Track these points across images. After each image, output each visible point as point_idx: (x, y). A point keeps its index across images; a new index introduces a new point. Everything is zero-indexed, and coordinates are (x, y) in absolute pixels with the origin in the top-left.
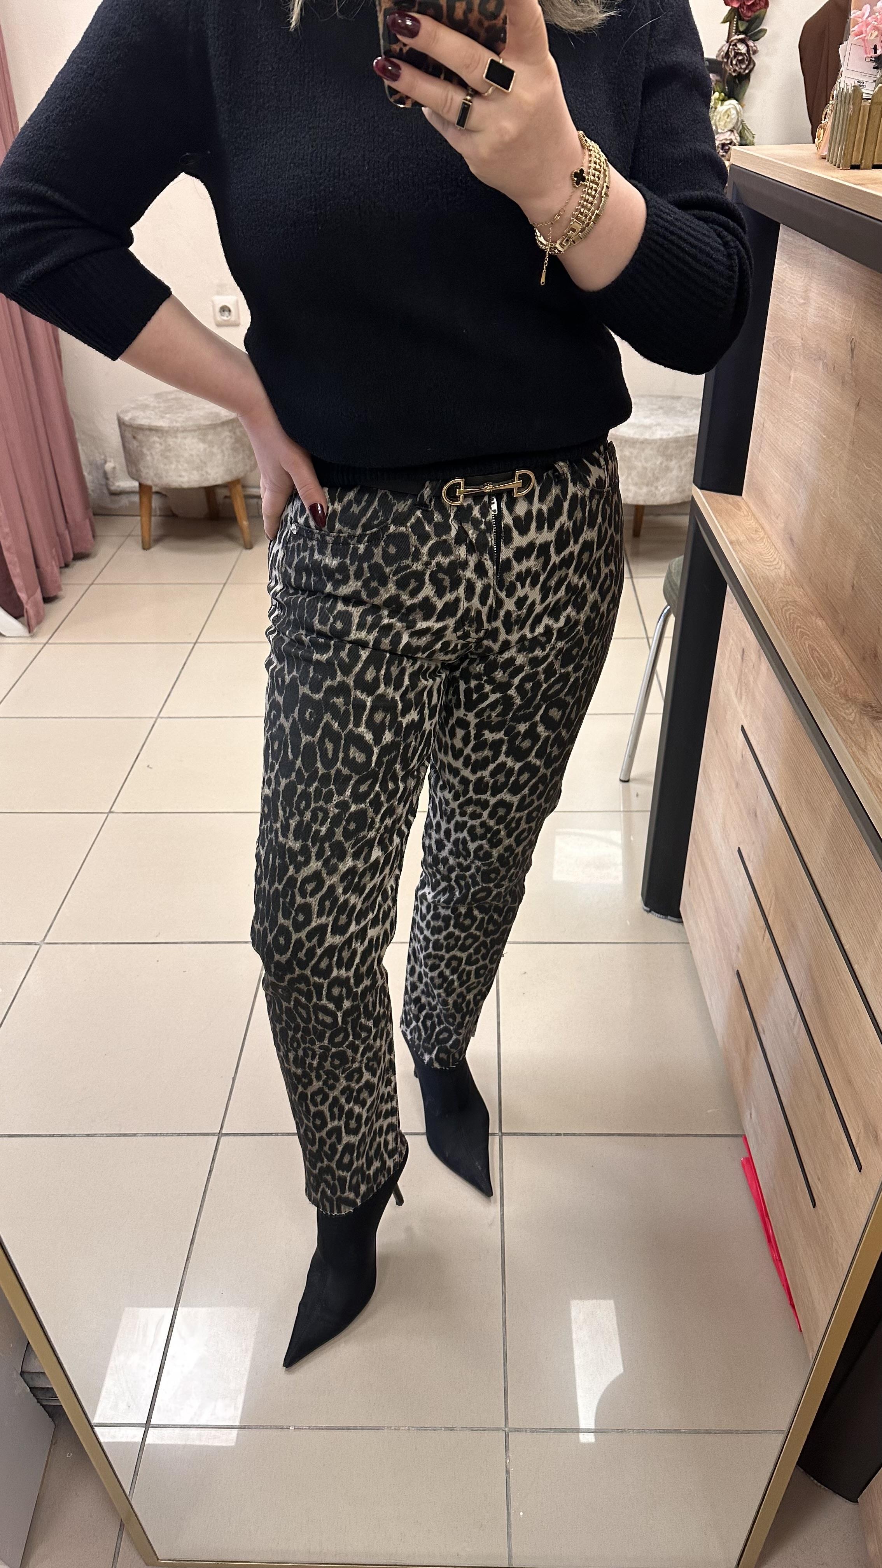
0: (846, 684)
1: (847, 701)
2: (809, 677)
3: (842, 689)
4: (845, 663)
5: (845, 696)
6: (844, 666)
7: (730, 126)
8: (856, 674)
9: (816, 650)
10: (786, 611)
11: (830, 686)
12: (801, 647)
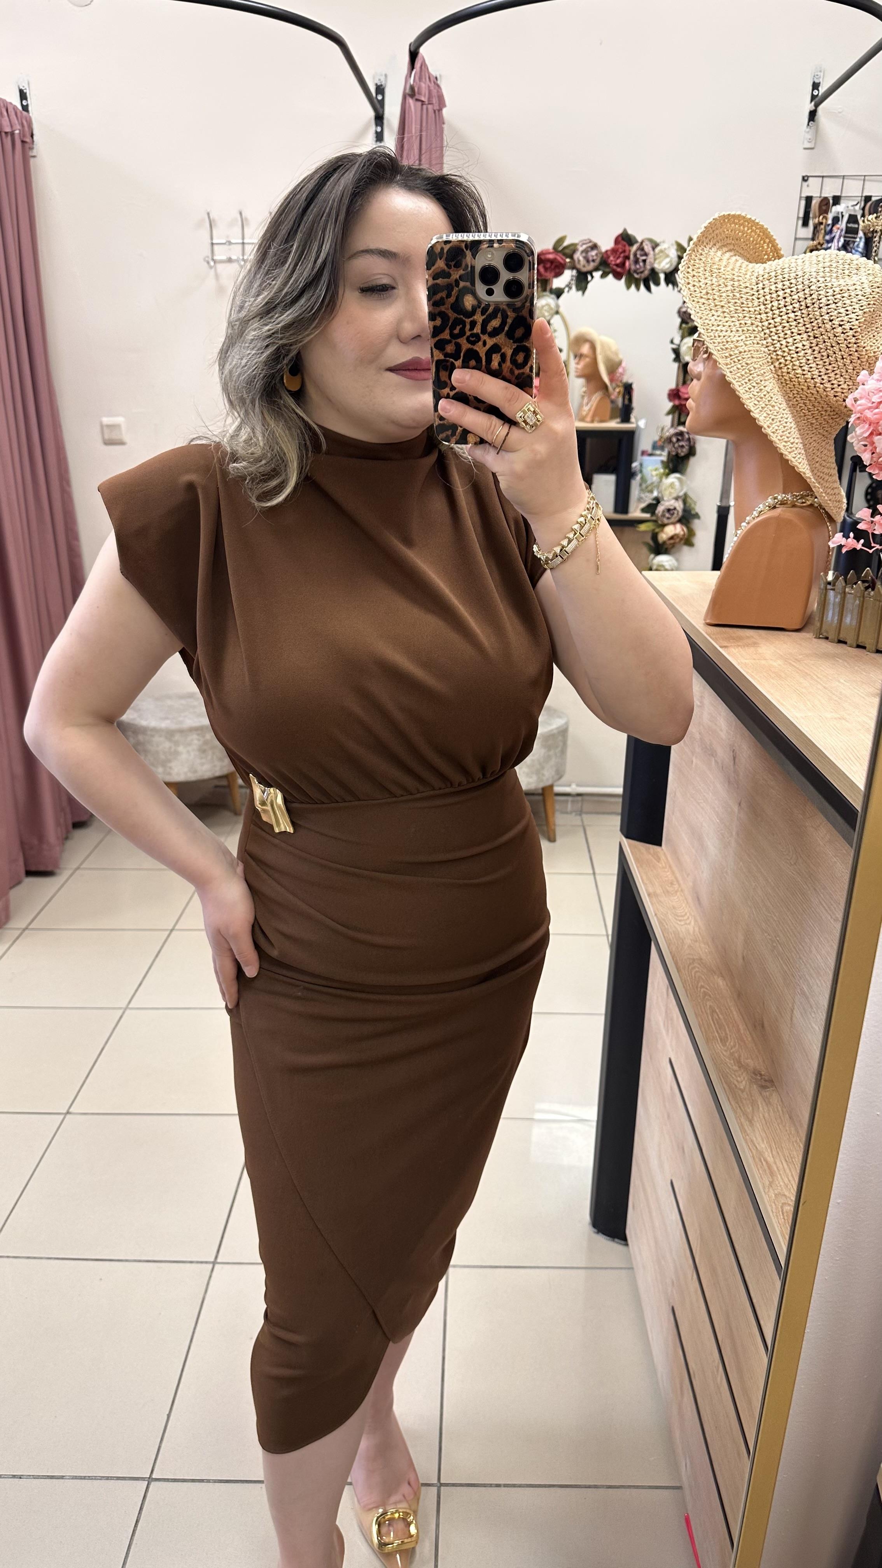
0: (740, 1050)
1: (739, 1067)
2: (707, 1040)
3: (736, 1055)
4: (741, 1027)
5: (738, 1063)
6: (739, 1030)
7: (675, 495)
8: (749, 1039)
9: (716, 1012)
10: (694, 968)
11: (726, 1051)
12: (702, 1007)
